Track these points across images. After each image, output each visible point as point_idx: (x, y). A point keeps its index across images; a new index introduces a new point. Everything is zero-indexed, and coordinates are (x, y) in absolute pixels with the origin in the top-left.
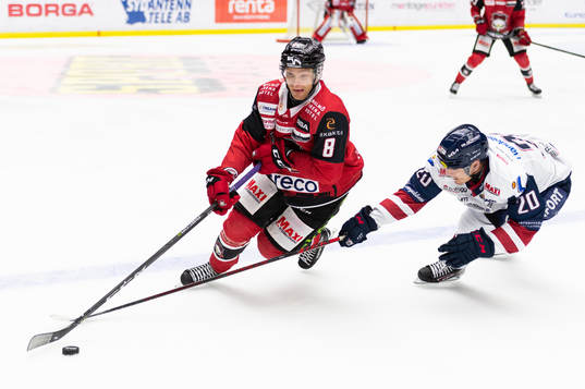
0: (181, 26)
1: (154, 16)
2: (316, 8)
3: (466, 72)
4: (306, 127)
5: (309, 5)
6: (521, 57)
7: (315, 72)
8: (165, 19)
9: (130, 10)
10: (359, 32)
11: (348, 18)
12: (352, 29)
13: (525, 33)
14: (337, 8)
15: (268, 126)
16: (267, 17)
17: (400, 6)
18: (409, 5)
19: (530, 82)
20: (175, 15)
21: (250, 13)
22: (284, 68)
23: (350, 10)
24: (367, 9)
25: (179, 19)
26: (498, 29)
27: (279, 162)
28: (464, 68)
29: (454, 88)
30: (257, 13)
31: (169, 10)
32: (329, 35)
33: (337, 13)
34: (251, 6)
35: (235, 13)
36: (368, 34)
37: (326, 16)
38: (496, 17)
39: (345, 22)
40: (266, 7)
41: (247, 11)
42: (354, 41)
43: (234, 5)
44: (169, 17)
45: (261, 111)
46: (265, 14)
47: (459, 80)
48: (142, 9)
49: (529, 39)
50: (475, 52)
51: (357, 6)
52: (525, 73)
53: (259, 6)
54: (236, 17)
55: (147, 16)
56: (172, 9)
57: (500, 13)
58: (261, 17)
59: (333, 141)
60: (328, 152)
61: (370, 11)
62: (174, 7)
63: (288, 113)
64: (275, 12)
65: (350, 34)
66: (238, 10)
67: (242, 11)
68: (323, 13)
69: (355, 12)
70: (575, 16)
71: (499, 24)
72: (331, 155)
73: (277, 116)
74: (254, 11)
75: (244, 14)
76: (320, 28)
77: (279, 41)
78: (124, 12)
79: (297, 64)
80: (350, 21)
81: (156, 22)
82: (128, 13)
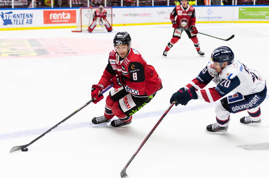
0: (28, 25)
1: (16, 21)
2: (89, 17)
3: (170, 46)
4: (124, 69)
5: (86, 15)
6: (194, 39)
7: (128, 45)
8: (21, 23)
9: (4, 19)
10: (109, 27)
11: (104, 21)
12: (106, 26)
13: (195, 28)
14: (98, 16)
15: (114, 69)
16: (67, 21)
17: (127, 15)
18: (130, 14)
19: (198, 50)
20: (25, 21)
21: (60, 19)
22: (115, 45)
23: (104, 17)
24: (112, 16)
25: (27, 22)
26: (184, 26)
27: (119, 83)
28: (169, 44)
29: (165, 53)
30: (63, 19)
31: (22, 19)
32: (95, 28)
33: (98, 19)
34: (60, 16)
35: (53, 19)
36: (113, 28)
37: (94, 20)
38: (183, 21)
39: (102, 22)
40: (67, 16)
41: (58, 18)
42: (107, 31)
43: (52, 16)
44: (23, 22)
45: (111, 63)
46: (66, 19)
47: (167, 49)
48: (10, 18)
49: (197, 31)
50: (174, 36)
51: (107, 15)
52: (196, 46)
53: (63, 16)
54: (53, 21)
55: (13, 21)
56: (24, 18)
57: (185, 19)
58: (64, 21)
59: (136, 74)
60: (135, 78)
61: (113, 17)
62: (25, 17)
63: (119, 63)
64: (71, 18)
65: (105, 28)
66: (54, 18)
67: (56, 19)
68: (92, 19)
69: (106, 18)
70: (203, 18)
71: (184, 24)
72: (136, 79)
73: (116, 65)
74: (61, 18)
75: (57, 20)
76: (91, 25)
77: (73, 31)
78: (2, 20)
79: (120, 43)
80: (104, 22)
81: (17, 24)
82: (4, 20)
